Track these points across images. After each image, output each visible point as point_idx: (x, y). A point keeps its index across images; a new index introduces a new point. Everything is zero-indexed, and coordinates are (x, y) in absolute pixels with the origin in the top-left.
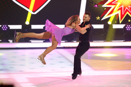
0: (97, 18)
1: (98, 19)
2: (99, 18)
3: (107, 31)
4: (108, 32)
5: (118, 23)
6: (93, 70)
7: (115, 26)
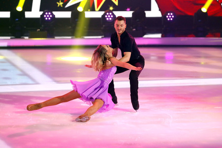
0: (58, 3)
1: (60, 6)
2: (61, 3)
3: (77, 21)
4: (78, 23)
5: (93, 9)
6: (54, 82)
7: (89, 15)
